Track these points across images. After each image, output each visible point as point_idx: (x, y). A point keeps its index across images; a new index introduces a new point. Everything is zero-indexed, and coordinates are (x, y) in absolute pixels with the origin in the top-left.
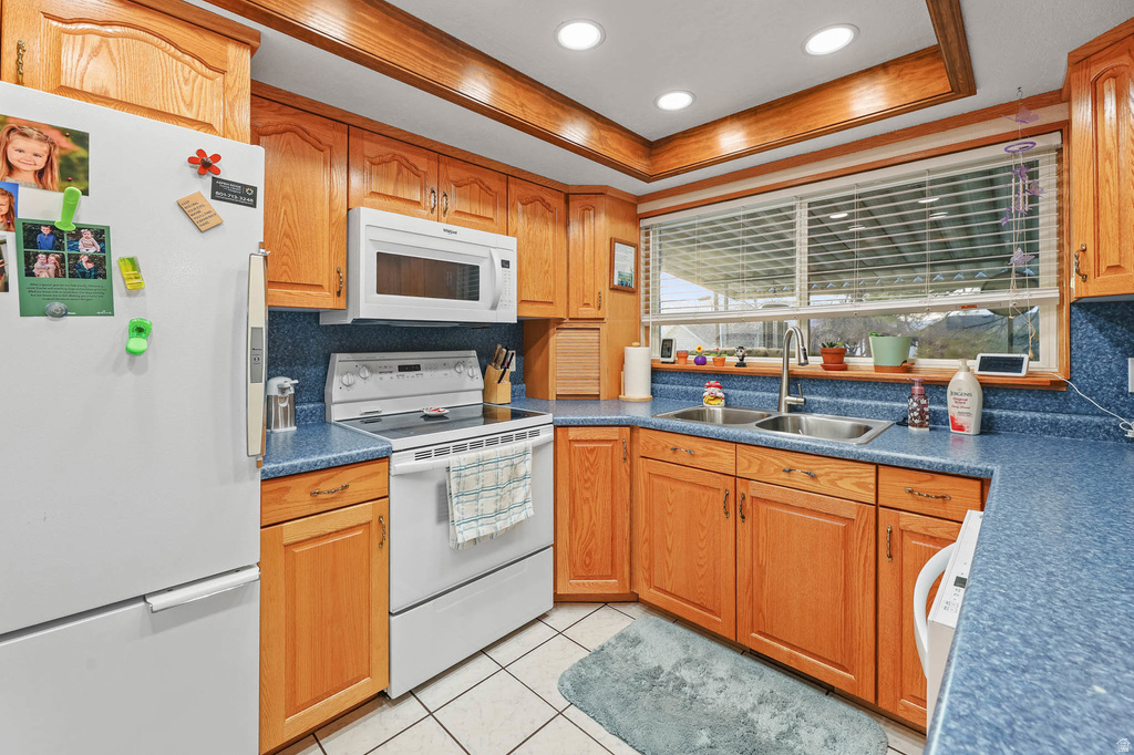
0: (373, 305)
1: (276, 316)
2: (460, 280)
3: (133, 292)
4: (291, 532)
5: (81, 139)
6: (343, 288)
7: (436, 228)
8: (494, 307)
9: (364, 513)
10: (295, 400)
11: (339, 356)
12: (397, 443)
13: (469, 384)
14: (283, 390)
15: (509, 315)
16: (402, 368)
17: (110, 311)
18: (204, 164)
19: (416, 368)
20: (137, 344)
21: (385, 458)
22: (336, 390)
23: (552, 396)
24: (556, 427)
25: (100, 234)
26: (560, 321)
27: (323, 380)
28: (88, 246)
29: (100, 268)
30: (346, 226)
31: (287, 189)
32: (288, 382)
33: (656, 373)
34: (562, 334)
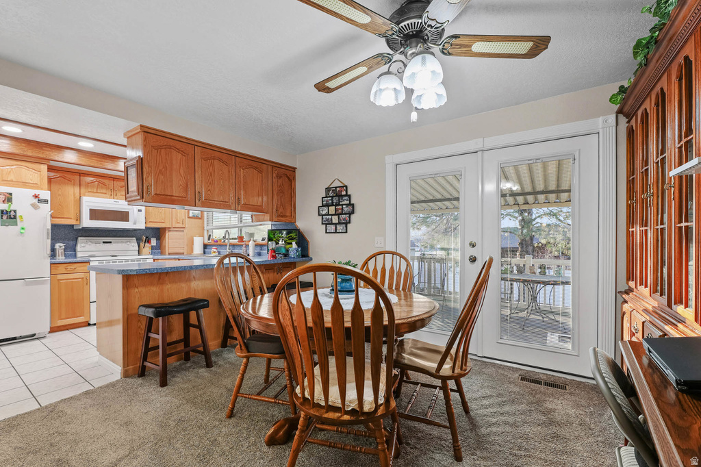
0: (87, 222)
1: (54, 226)
2: (124, 216)
3: (22, 221)
4: (59, 277)
5: (11, 194)
6: (79, 218)
7: (112, 201)
8: (135, 223)
9: (82, 275)
10: (65, 250)
11: (80, 238)
12: (91, 259)
13: (132, 248)
14: (60, 247)
15: (141, 225)
16: (104, 242)
17: (17, 225)
18: (36, 196)
19: (111, 242)
20: (22, 231)
21: (88, 262)
22: (79, 248)
23: (167, 253)
24: (154, 260)
25: (15, 211)
26: (169, 228)
27: (76, 245)
28: (12, 213)
29: (15, 217)
30: (79, 203)
31: (60, 193)
32: (62, 245)
33: (205, 246)
34: (171, 233)
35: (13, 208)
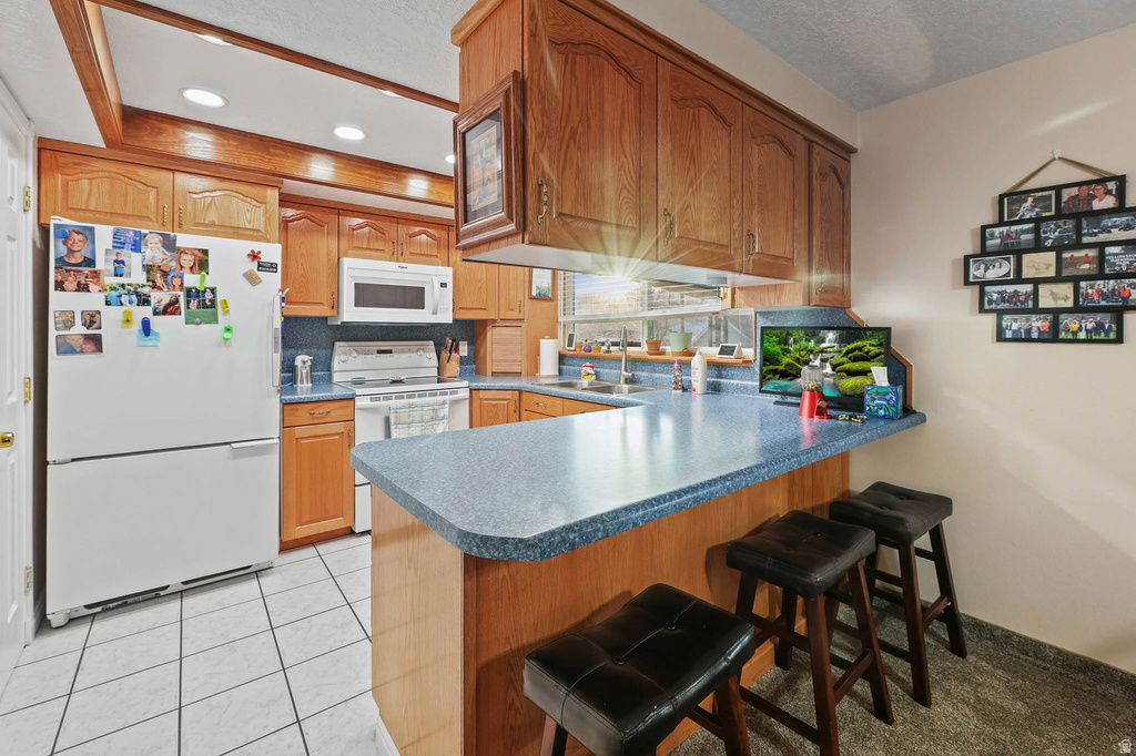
0: (351, 313)
1: (289, 322)
2: (414, 297)
3: (226, 312)
4: (299, 432)
5: (205, 252)
6: (336, 305)
7: (394, 265)
8: (435, 313)
9: (340, 428)
10: (312, 368)
11: (338, 344)
12: (359, 391)
13: (427, 363)
14: (304, 362)
15: (446, 317)
16: (379, 352)
17: (217, 322)
18: (254, 256)
19: (390, 352)
20: (227, 335)
21: (352, 399)
22: (336, 364)
23: (489, 373)
24: (471, 390)
25: (213, 290)
26: (494, 321)
27: (330, 358)
28: (208, 296)
29: (213, 304)
30: (336, 271)
31: (303, 250)
32: (307, 358)
33: (562, 358)
34: (496, 330)
35: (209, 283)
